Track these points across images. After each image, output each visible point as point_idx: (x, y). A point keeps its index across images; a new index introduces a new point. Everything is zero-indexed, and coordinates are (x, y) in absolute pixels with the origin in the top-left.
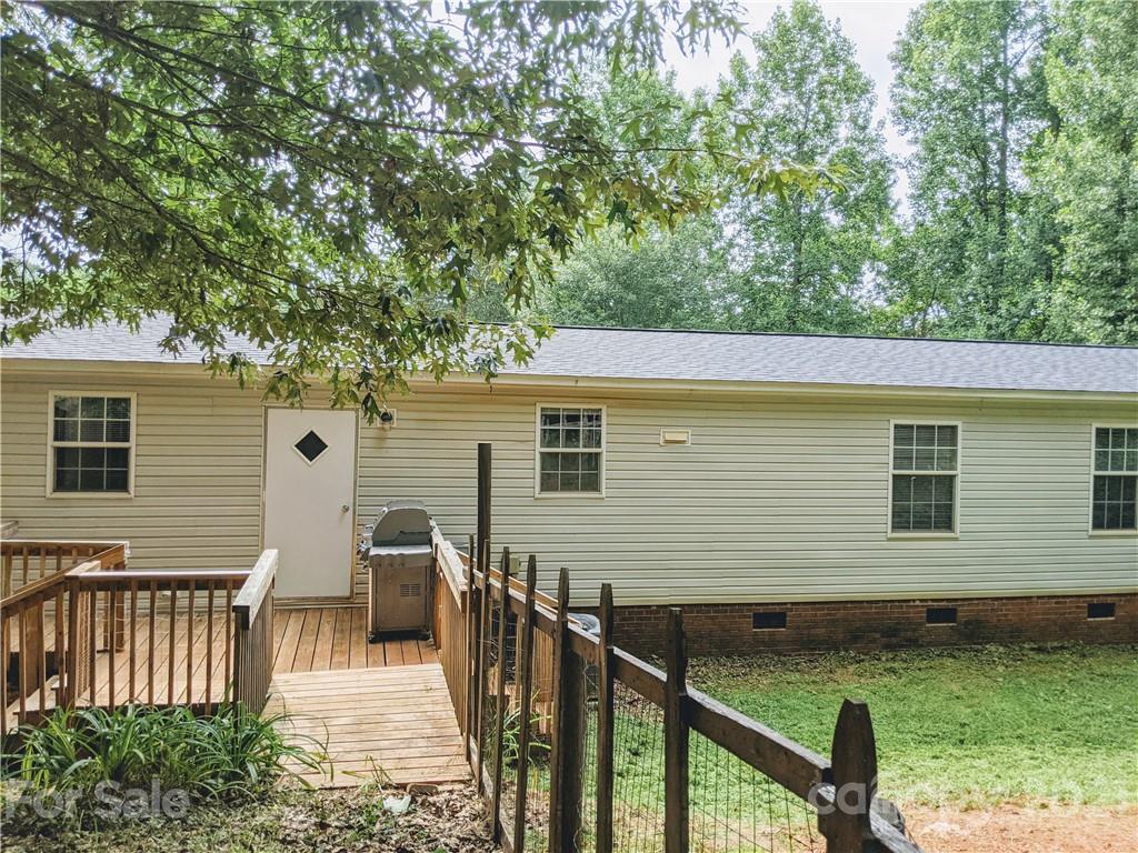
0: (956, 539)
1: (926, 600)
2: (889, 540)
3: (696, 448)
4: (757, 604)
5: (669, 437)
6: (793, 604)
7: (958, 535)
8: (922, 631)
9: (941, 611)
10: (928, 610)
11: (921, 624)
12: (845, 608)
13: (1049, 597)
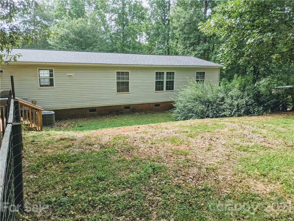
0: (129, 93)
1: (124, 105)
2: (116, 94)
3: (75, 77)
4: (90, 108)
5: (69, 75)
6: (97, 107)
7: (130, 93)
8: (123, 111)
9: (127, 107)
10: (125, 107)
11: (123, 110)
12: (108, 108)
13: (148, 104)
